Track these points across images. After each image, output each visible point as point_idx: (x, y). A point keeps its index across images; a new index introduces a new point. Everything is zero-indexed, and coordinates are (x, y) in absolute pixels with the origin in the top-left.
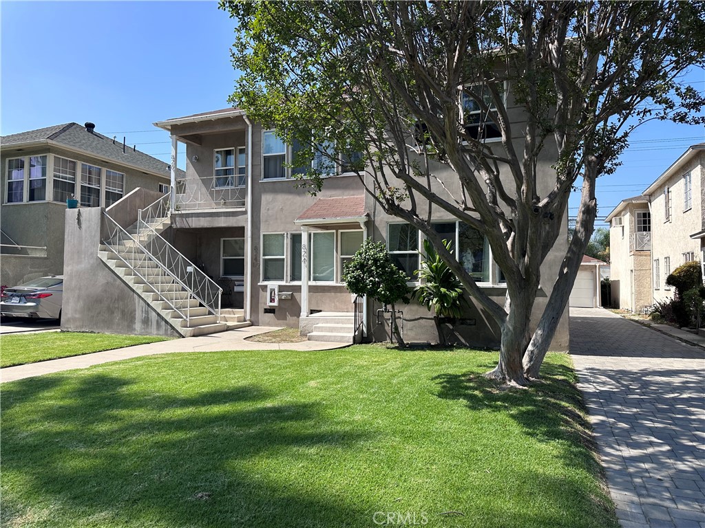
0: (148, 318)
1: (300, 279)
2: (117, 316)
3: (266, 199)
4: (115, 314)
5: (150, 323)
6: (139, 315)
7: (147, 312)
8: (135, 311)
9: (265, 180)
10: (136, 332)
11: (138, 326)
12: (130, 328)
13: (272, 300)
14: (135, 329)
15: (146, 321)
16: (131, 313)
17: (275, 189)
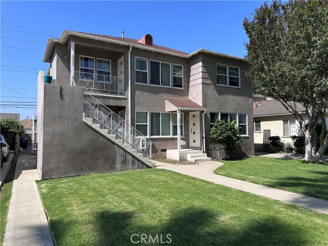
0: (126, 160)
4: (99, 160)
5: (127, 163)
7: (125, 157)
8: (116, 156)
10: (117, 170)
11: (118, 165)
12: (112, 167)
13: (143, 146)
14: (116, 168)
15: (124, 162)
16: (113, 158)
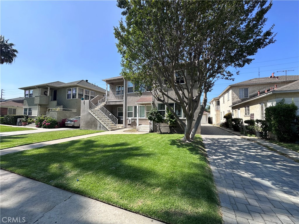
1: (136, 117)
2: (93, 126)
3: (128, 97)
6: (98, 126)
7: (100, 125)
8: (97, 124)
9: (128, 93)
11: (98, 128)
12: (96, 129)
13: (130, 122)
15: (100, 127)
17: (130, 95)
